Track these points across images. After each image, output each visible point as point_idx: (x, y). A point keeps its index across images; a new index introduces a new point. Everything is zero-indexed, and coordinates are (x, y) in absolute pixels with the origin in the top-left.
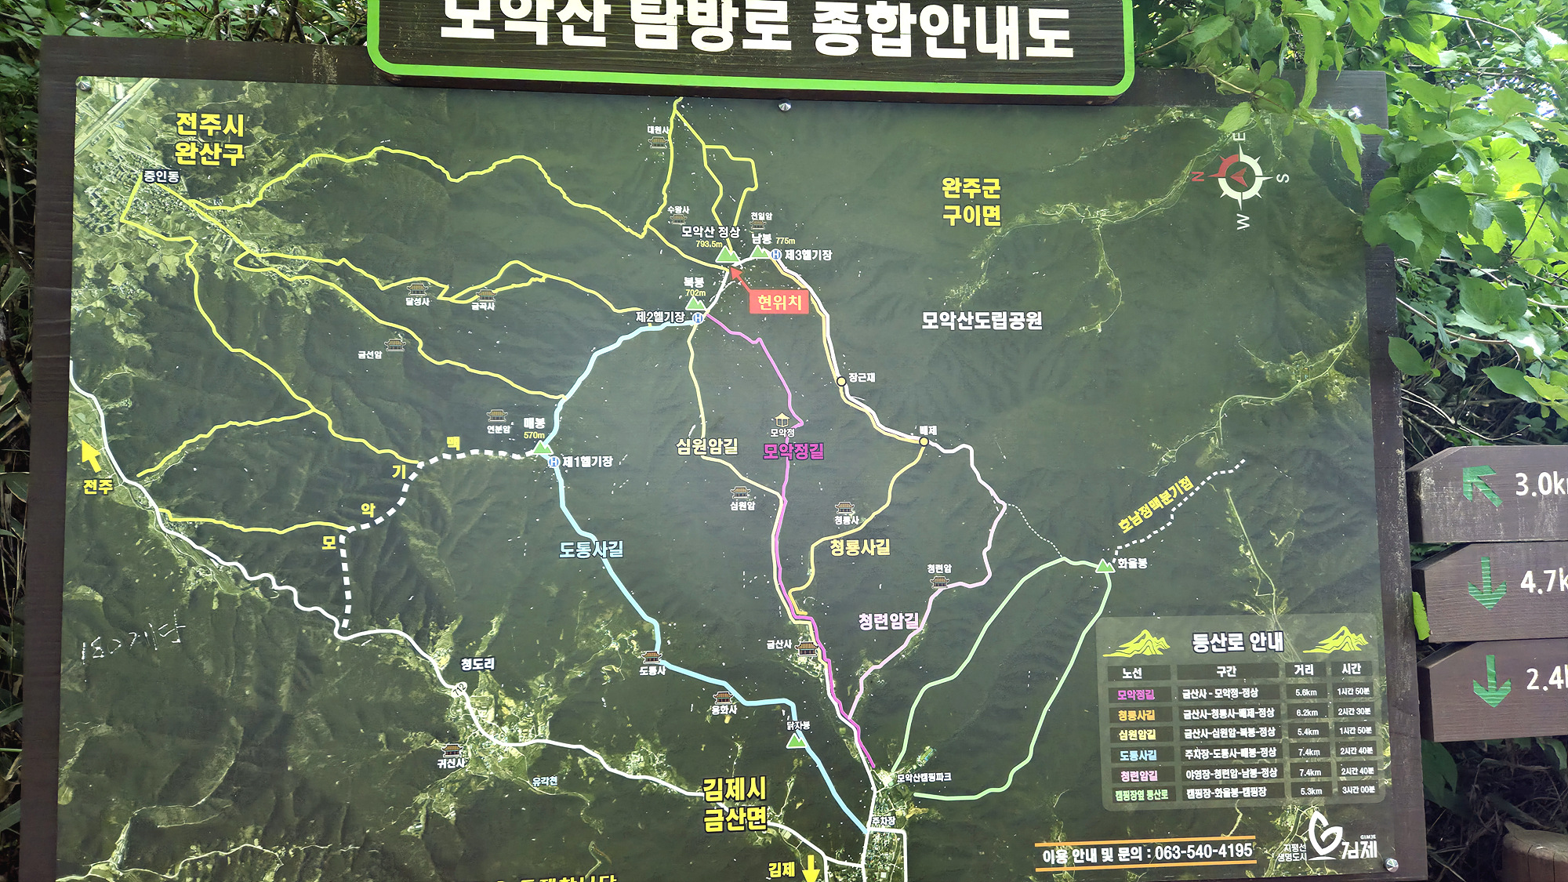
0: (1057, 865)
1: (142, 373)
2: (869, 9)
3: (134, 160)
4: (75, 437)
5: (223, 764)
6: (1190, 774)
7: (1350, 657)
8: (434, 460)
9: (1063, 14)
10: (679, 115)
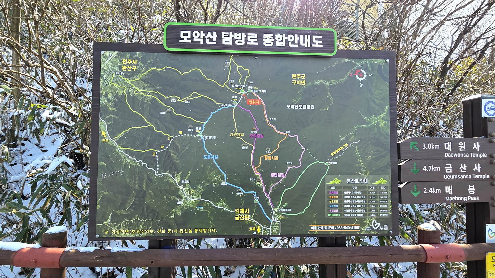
0: (314, 230)
1: (115, 116)
2: (276, 35)
3: (113, 70)
4: (101, 130)
5: (131, 201)
6: (345, 210)
7: (383, 185)
8: (177, 136)
9: (321, 37)
10: (232, 60)
